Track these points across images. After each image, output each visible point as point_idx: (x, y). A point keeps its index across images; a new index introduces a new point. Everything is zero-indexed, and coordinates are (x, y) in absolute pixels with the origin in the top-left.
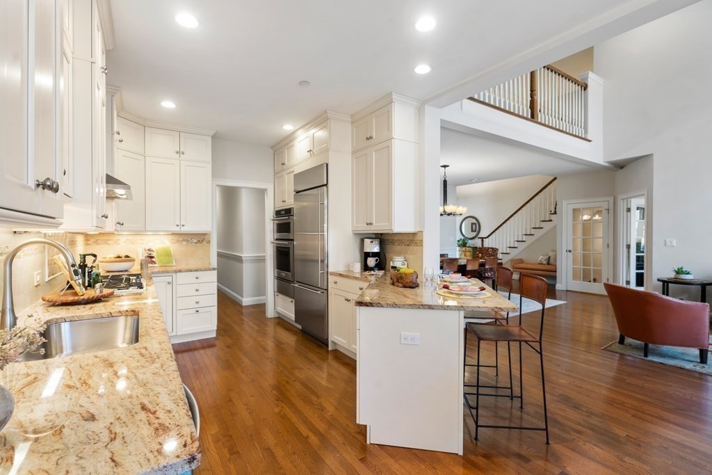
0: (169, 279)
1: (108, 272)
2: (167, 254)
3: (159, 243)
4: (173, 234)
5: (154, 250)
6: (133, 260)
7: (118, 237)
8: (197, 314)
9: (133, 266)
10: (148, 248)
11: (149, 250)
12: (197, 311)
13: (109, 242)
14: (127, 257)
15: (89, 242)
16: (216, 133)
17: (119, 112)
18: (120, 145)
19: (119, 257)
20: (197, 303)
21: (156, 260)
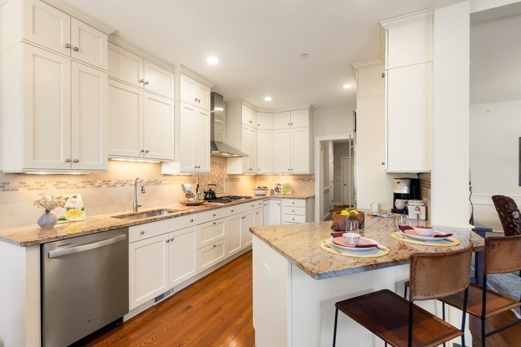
0: (279, 202)
1: (256, 195)
2: (288, 187)
3: (286, 180)
4: (292, 175)
5: (282, 184)
6: (268, 190)
7: (268, 177)
9: (267, 193)
10: (278, 183)
11: (278, 185)
14: (266, 187)
16: (311, 106)
17: (256, 110)
18: (258, 127)
19: (259, 187)
20: (293, 219)
21: (281, 190)
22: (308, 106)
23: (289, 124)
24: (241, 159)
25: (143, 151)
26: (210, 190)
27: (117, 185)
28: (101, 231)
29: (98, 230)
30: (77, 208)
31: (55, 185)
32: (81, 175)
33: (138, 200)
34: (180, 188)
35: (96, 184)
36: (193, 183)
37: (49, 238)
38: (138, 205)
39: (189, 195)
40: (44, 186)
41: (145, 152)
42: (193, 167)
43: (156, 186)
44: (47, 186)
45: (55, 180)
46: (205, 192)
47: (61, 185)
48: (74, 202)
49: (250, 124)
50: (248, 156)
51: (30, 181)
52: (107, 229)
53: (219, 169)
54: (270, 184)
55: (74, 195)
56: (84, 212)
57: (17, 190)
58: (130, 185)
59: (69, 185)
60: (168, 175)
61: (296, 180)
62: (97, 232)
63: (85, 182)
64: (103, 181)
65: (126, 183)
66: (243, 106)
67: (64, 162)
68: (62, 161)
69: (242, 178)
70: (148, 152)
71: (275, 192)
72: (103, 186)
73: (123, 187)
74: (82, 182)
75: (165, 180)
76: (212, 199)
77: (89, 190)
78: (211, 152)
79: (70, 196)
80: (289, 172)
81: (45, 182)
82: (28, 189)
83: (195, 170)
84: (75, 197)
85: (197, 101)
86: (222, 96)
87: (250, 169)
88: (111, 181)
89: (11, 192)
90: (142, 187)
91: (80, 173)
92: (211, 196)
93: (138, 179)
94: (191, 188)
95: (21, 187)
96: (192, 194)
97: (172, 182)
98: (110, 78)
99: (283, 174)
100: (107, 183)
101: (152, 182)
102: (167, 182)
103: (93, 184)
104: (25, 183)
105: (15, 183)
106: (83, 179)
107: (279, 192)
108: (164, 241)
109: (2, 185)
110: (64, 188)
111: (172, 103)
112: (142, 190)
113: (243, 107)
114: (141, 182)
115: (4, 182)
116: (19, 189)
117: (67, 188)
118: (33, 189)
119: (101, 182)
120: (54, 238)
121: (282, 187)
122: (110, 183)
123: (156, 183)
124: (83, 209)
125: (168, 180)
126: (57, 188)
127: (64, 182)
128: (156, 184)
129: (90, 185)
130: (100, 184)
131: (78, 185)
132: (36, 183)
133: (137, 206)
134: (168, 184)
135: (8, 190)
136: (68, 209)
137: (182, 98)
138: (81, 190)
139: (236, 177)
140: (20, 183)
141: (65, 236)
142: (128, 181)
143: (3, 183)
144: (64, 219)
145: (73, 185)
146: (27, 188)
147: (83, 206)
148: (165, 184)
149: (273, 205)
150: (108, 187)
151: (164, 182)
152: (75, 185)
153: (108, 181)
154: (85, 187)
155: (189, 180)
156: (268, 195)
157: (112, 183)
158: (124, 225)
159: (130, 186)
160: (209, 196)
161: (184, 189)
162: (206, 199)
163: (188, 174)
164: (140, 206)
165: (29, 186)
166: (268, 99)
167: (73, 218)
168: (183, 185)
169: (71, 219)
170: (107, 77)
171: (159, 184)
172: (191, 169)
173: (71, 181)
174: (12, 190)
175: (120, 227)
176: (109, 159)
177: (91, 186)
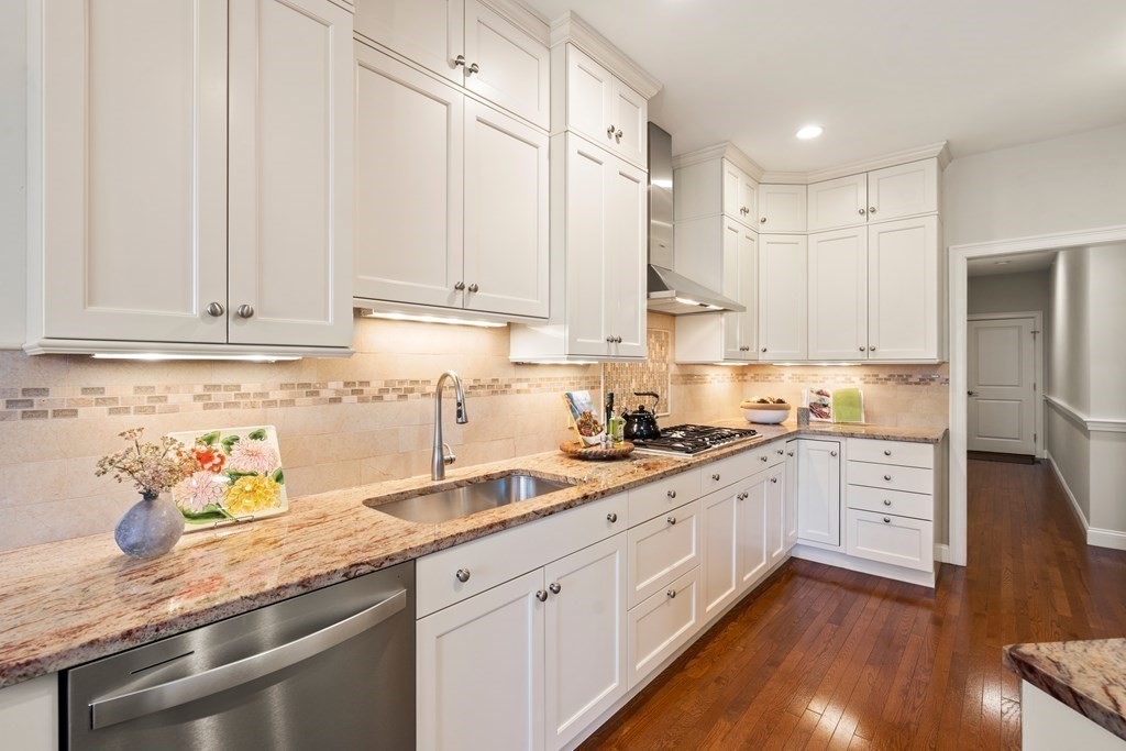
0: (834, 447)
1: (753, 423)
2: (851, 401)
3: (842, 382)
4: (863, 365)
5: (830, 393)
6: (788, 408)
7: (783, 371)
8: (886, 526)
9: (786, 417)
10: (818, 389)
11: (818, 393)
12: (887, 521)
13: (770, 378)
14: (780, 401)
15: (746, 378)
16: (947, 147)
17: (757, 177)
18: (762, 228)
19: (763, 401)
20: (887, 504)
21: (831, 411)
22: (939, 147)
23: (862, 212)
24: (723, 319)
25: (462, 288)
26: (642, 408)
27: (386, 397)
28: (316, 585)
29: (303, 583)
30: (261, 474)
31: (198, 398)
32: (278, 362)
33: (444, 443)
34: (563, 404)
35: (326, 394)
36: (593, 388)
37: (92, 643)
38: (446, 457)
39: (587, 425)
40: (163, 399)
41: (466, 289)
42: (603, 340)
43: (495, 397)
44: (172, 399)
45: (198, 380)
46: (626, 417)
47: (216, 396)
48: (253, 454)
49: (741, 217)
50: (743, 309)
51: (119, 385)
52: (338, 578)
53: (658, 348)
54: (795, 389)
55: (255, 429)
56: (282, 487)
57: (74, 413)
58: (424, 395)
59: (243, 396)
60: (530, 364)
61: (878, 380)
62: (300, 590)
63: (292, 386)
64: (347, 384)
65: (412, 391)
66: (725, 161)
67: (203, 317)
68: (195, 311)
69: (710, 373)
70: (476, 290)
71: (813, 417)
72: (345, 399)
73: (403, 403)
74: (282, 387)
75: (519, 380)
76: (648, 436)
77: (305, 413)
78: (648, 296)
79: (243, 433)
80: (860, 355)
81: (168, 388)
82: (111, 411)
83: (609, 350)
84: (257, 436)
85: (613, 134)
86: (670, 136)
87: (743, 349)
88: (368, 383)
89: (52, 423)
90: (459, 404)
91: (273, 359)
92: (643, 429)
93: (445, 376)
94: (590, 403)
95: (88, 404)
96: (595, 422)
97: (539, 386)
98: (360, 38)
99: (834, 362)
100: (356, 389)
101: (482, 386)
102: (524, 386)
103: (317, 393)
104: (101, 390)
105: (66, 387)
106: (284, 376)
107: (821, 415)
108: (531, 598)
109: (20, 397)
110: (227, 405)
111: (543, 142)
112: (459, 414)
113: (727, 167)
114: (457, 386)
115: (30, 385)
116: (81, 411)
117: (236, 405)
118: (126, 410)
119: (340, 385)
120: (113, 640)
121: (829, 401)
122: (365, 389)
123: (496, 388)
124: (279, 478)
125: (527, 380)
126: (206, 407)
127: (227, 388)
128: (494, 392)
129: (307, 394)
130: (337, 391)
131: (271, 398)
132: (138, 389)
133: (443, 462)
134: (527, 391)
135: (43, 414)
136: (235, 476)
137: (573, 124)
138: (279, 411)
139: (698, 370)
140: (85, 390)
141: (164, 624)
142: (417, 382)
143: (25, 391)
144: (217, 515)
145: (256, 395)
146: (106, 408)
147: (280, 464)
148: (518, 391)
149: (813, 454)
150: (362, 400)
151: (516, 386)
152: (262, 395)
153: (361, 383)
154: (291, 402)
155: (581, 379)
156: (791, 423)
157: (372, 390)
158: (399, 554)
159: (423, 399)
160: (639, 429)
161: (573, 408)
162: (629, 436)
163: (581, 362)
164: (451, 461)
165: (114, 400)
166: (809, 132)
167: (247, 508)
168: (569, 396)
169: (240, 515)
170: (352, 34)
171: (504, 392)
172: (597, 344)
173: (251, 383)
174: (57, 414)
175: (387, 564)
176: (358, 313)
177: (310, 398)
